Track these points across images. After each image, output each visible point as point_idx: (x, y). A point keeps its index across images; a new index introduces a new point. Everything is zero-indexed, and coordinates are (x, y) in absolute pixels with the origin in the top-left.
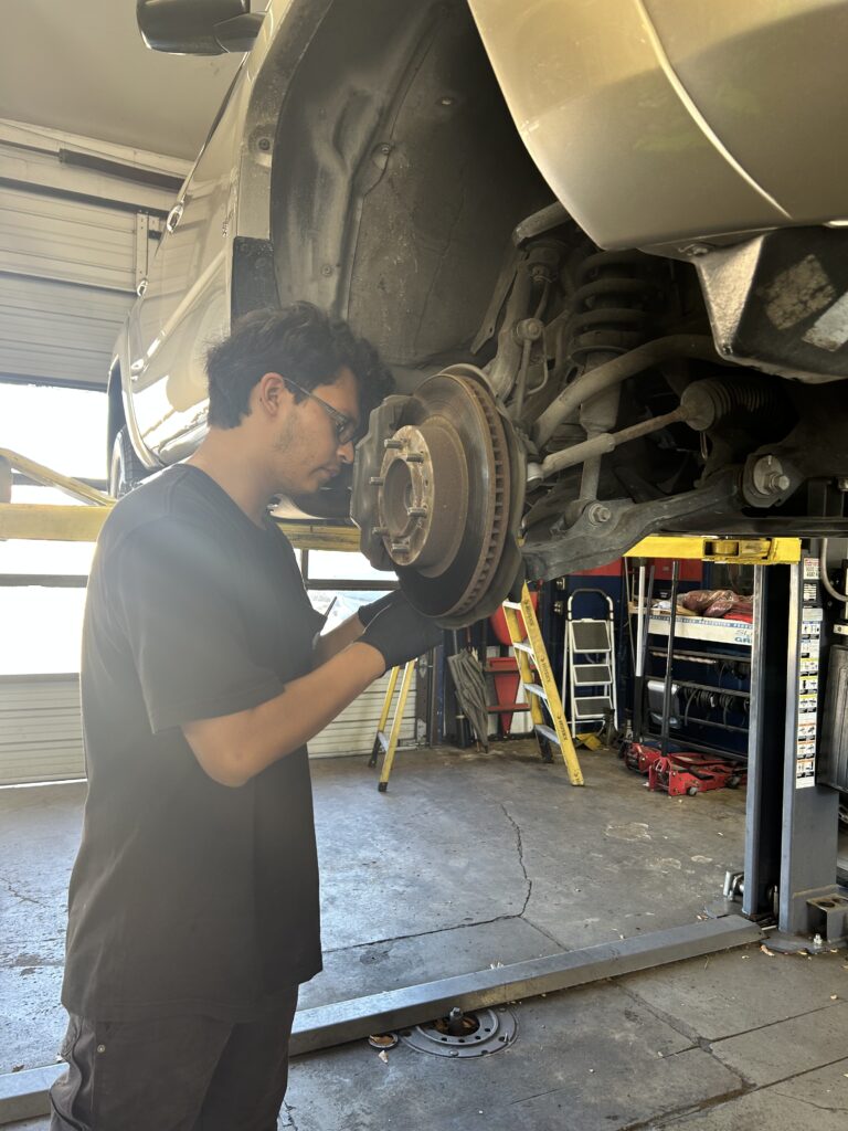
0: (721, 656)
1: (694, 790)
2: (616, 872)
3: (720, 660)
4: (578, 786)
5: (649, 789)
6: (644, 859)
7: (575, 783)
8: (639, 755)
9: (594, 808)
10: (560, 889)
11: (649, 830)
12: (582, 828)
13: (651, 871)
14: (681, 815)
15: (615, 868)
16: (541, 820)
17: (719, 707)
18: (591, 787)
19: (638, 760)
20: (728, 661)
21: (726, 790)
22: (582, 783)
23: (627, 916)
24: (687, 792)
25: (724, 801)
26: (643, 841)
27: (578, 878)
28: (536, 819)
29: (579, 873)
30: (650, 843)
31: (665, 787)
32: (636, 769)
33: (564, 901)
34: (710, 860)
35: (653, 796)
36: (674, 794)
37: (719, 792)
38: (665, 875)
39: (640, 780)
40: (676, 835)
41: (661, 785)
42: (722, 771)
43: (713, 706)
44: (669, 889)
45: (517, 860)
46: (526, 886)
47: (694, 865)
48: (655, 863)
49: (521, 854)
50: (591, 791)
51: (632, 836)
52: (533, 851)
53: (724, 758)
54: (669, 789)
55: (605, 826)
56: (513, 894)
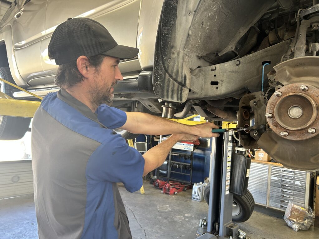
0: (180, 153)
1: (176, 193)
2: (167, 222)
3: (180, 154)
4: (143, 194)
5: (163, 193)
6: (173, 217)
7: (142, 193)
8: (159, 183)
9: (151, 201)
10: (154, 230)
11: (169, 207)
12: (150, 208)
13: (176, 221)
14: (175, 201)
15: (166, 221)
16: (137, 207)
17: (179, 168)
18: (147, 194)
19: (158, 185)
20: (182, 154)
21: (183, 192)
22: (144, 193)
23: (178, 237)
24: (174, 194)
25: (184, 195)
26: (169, 211)
27: (157, 226)
28: (136, 207)
29: (157, 224)
30: (172, 211)
31: (168, 192)
32: (158, 187)
33: (157, 235)
34: (190, 215)
35: (165, 195)
36: (171, 194)
37: (182, 193)
38: (181, 222)
39: (160, 191)
40: (178, 208)
41: (167, 192)
42: (181, 186)
43: (178, 167)
44: (184, 226)
45: (136, 222)
46: (143, 231)
47: (187, 217)
48: (176, 218)
49: (136, 219)
50: (147, 196)
51: (166, 210)
52: (140, 218)
53: (180, 182)
54: (170, 193)
55: (157, 207)
56: (140, 235)
